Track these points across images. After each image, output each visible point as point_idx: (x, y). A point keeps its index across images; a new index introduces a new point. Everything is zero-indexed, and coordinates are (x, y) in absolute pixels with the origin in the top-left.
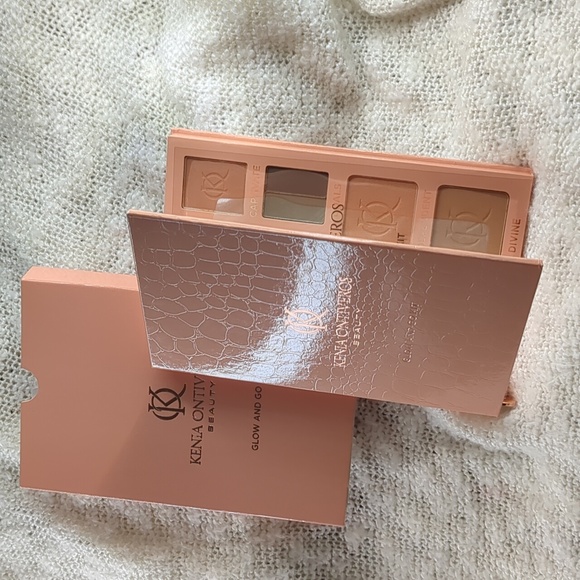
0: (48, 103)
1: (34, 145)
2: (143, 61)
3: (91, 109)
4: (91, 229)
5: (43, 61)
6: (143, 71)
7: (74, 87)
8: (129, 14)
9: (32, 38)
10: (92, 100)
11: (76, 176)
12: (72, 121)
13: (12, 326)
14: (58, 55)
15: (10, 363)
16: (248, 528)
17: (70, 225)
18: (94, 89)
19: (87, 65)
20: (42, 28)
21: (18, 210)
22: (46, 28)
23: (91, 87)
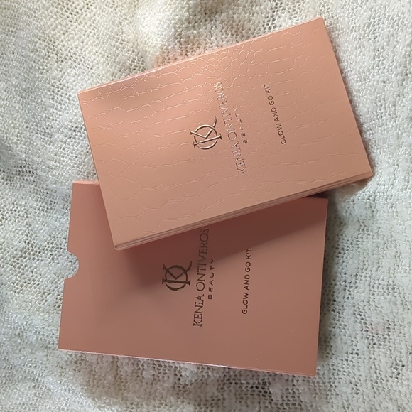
0: (62, 61)
1: (49, 93)
2: (124, 28)
3: (91, 64)
5: (61, 32)
6: (124, 35)
7: (81, 50)
9: (55, 17)
10: (92, 59)
11: (76, 111)
12: (77, 73)
14: (72, 28)
15: (25, 252)
17: (69, 148)
18: (94, 51)
19: (91, 34)
20: (62, 9)
21: (38, 141)
22: (64, 9)
23: (92, 50)
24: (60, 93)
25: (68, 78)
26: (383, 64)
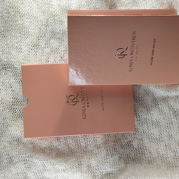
0: (22, 17)
1: (18, 31)
3: (36, 17)
4: (39, 54)
5: (21, 4)
6: (52, 2)
7: (31, 11)
10: (36, 14)
11: (33, 38)
12: (30, 21)
13: (13, 91)
14: (25, 2)
15: (14, 103)
16: (103, 142)
17: (32, 54)
18: (37, 11)
19: (34, 4)
21: (14, 52)
23: (36, 10)
24: (23, 31)
25: (26, 23)
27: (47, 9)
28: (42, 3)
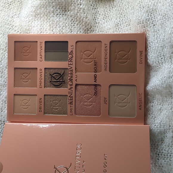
2: (14, 19)
6: (14, 22)
8: (10, 3)
26: (159, 38)
27: (7, 30)
28: (3, 22)
